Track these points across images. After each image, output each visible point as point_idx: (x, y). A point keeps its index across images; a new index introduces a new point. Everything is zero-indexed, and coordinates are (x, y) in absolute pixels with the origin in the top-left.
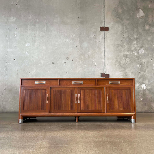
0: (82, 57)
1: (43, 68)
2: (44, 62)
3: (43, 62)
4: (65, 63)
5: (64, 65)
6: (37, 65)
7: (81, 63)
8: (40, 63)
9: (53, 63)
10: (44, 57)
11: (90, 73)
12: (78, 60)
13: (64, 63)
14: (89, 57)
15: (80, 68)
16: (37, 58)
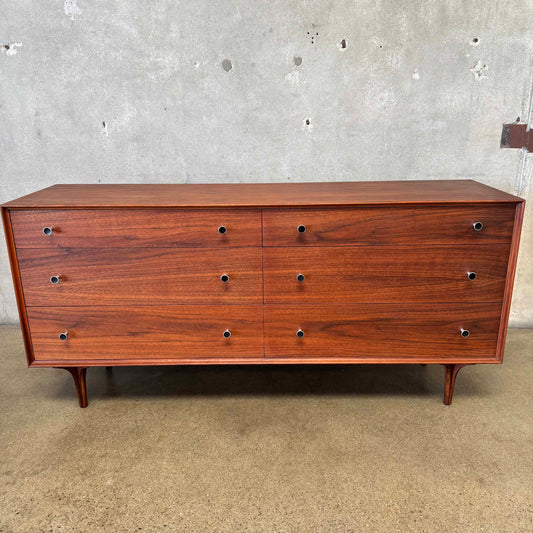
0: (403, 21)
1: (174, 99)
2: (176, 61)
3: (169, 60)
4: (298, 61)
5: (294, 77)
6: (138, 80)
7: (396, 60)
8: (156, 67)
9: (227, 65)
10: (174, 27)
11: (441, 124)
12: (376, 42)
13: (289, 60)
14: (443, 20)
15: (386, 95)
16: (134, 32)
